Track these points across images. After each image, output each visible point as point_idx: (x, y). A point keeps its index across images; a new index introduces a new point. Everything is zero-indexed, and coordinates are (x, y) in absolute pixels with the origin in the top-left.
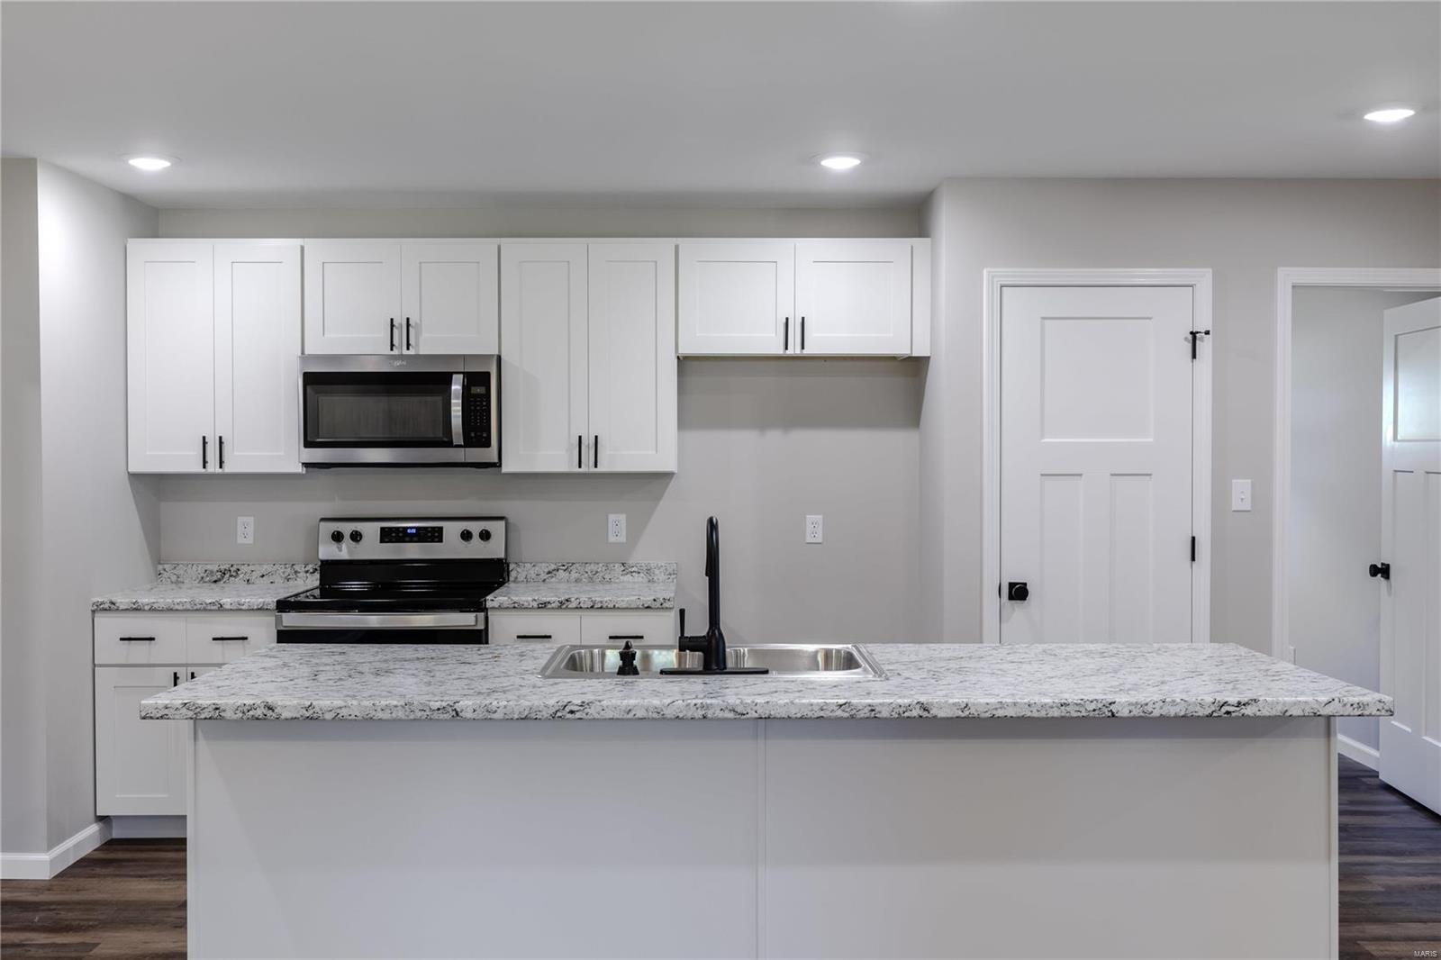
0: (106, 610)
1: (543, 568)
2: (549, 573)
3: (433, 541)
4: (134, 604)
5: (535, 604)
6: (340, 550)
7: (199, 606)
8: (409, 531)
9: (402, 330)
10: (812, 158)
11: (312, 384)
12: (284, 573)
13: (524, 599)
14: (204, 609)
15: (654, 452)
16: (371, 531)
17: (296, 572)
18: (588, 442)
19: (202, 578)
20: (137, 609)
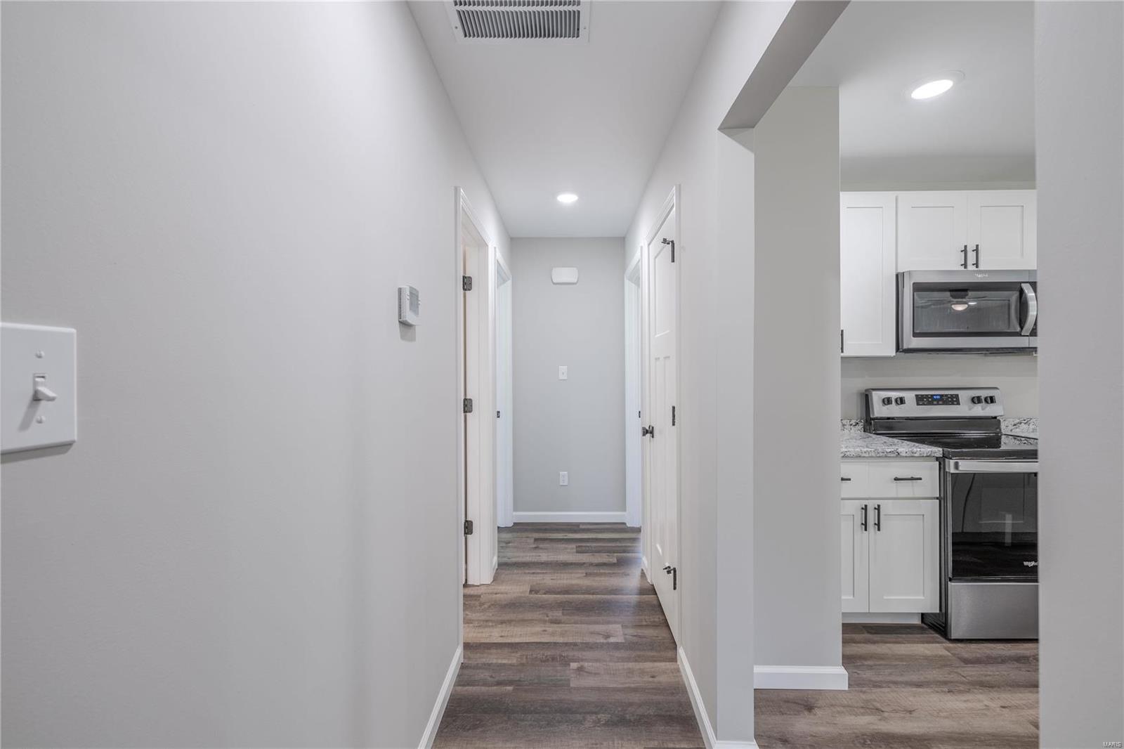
2: (1015, 425)
7: (881, 454)
8: (935, 397)
14: (886, 456)
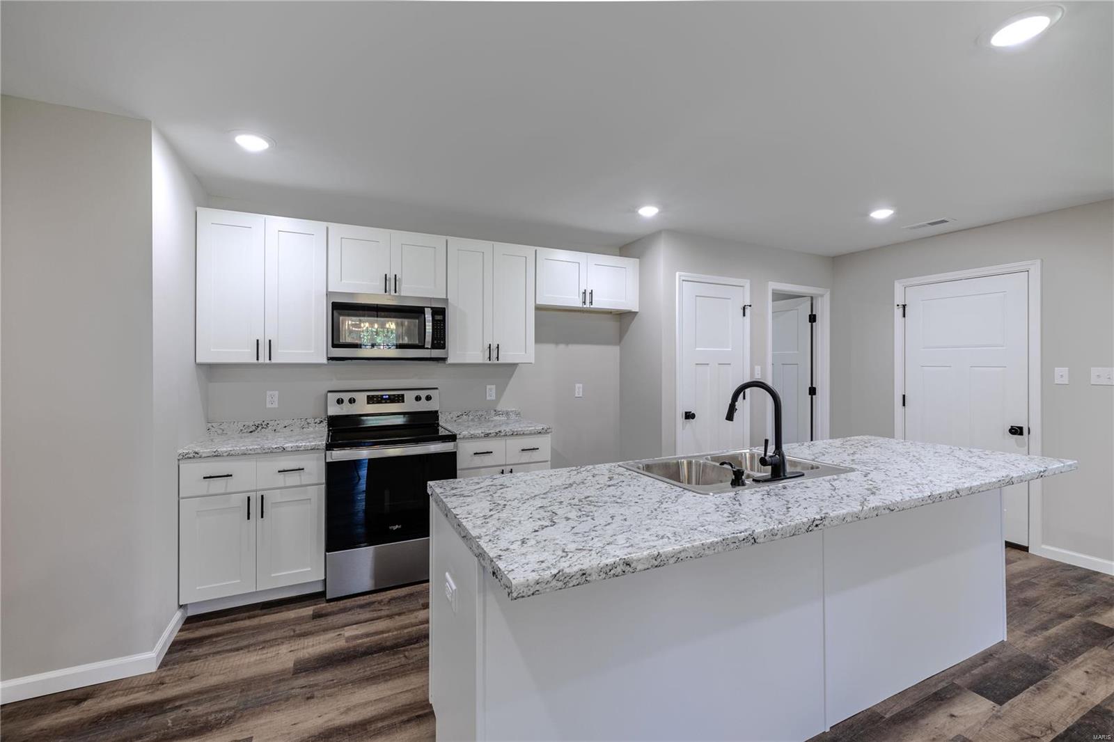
0: (190, 458)
1: (455, 414)
3: (399, 402)
4: (215, 452)
5: (483, 435)
6: (342, 409)
9: (391, 282)
10: (633, 210)
11: (336, 309)
12: (300, 424)
13: (477, 432)
15: (524, 353)
16: (361, 398)
17: (308, 423)
18: (494, 347)
19: (241, 430)
20: (217, 455)
